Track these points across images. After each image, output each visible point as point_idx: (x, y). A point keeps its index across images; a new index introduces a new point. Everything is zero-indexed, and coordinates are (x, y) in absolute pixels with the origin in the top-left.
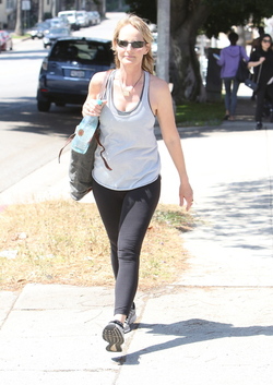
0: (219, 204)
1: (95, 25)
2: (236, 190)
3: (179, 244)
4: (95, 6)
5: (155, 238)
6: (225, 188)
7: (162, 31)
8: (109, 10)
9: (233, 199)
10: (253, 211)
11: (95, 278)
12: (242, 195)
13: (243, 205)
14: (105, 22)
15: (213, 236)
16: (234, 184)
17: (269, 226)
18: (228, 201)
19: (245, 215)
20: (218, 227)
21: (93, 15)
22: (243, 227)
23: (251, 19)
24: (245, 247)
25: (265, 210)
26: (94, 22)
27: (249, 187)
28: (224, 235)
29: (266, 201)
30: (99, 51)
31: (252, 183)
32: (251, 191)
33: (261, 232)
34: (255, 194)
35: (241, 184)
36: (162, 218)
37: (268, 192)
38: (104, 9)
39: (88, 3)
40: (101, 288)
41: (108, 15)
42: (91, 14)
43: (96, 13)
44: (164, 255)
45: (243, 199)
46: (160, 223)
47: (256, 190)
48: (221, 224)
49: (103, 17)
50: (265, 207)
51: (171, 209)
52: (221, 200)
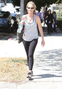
0: (38, 57)
1: (3, 7)
2: (42, 53)
3: (26, 69)
4: (3, 2)
5: (20, 68)
6: (39, 53)
7: (22, 8)
8: (7, 3)
9: (42, 56)
10: (47, 59)
11: (3, 79)
12: (44, 55)
13: (44, 58)
14: (6, 6)
15: (36, 67)
16: (42, 52)
17: (52, 64)
18: (40, 57)
19: (45, 61)
20: (37, 64)
21: (3, 4)
22: (45, 64)
23: (46, 5)
24: (45, 70)
25: (51, 59)
26: (3, 6)
27: (46, 52)
28: (39, 66)
29: (51, 56)
30: (4, 14)
31: (47, 51)
32: (47, 53)
33: (49, 65)
34: (48, 55)
35: (44, 52)
36: (22, 61)
37: (51, 54)
38: (6, 2)
39: (1, 1)
40: (4, 82)
41: (7, 4)
42: (2, 4)
43: (4, 3)
44: (22, 72)
45: (45, 56)
46: (21, 63)
47: (48, 53)
48: (38, 63)
49: (5, 5)
50: (50, 58)
51: (24, 59)
52: (38, 56)
